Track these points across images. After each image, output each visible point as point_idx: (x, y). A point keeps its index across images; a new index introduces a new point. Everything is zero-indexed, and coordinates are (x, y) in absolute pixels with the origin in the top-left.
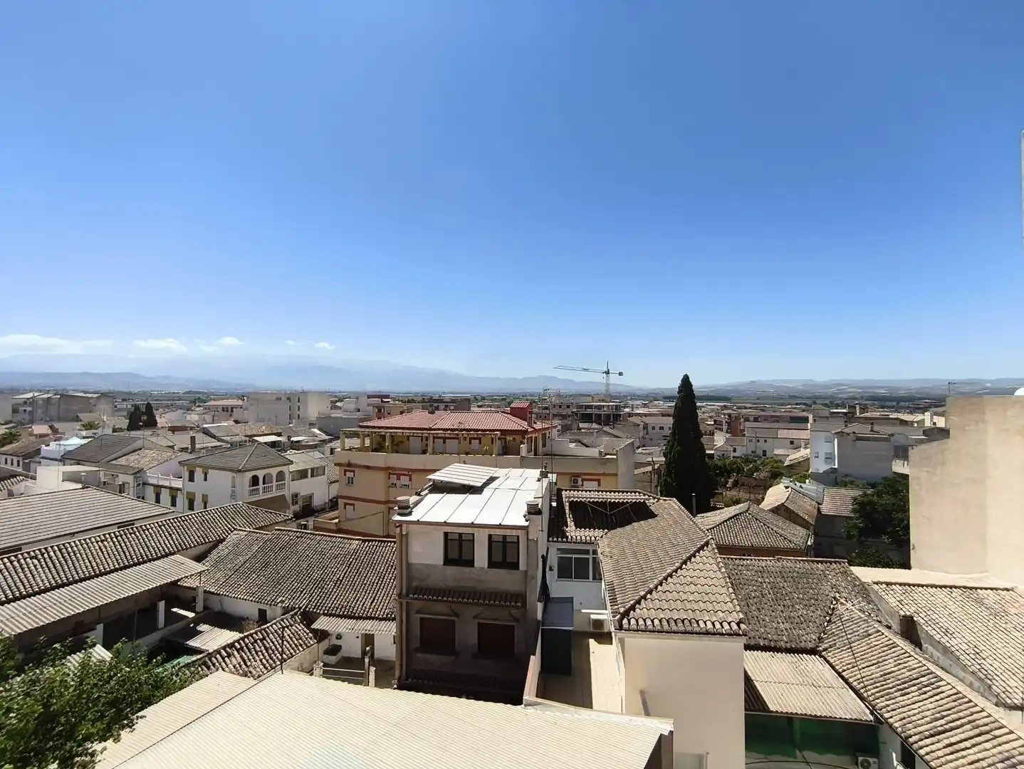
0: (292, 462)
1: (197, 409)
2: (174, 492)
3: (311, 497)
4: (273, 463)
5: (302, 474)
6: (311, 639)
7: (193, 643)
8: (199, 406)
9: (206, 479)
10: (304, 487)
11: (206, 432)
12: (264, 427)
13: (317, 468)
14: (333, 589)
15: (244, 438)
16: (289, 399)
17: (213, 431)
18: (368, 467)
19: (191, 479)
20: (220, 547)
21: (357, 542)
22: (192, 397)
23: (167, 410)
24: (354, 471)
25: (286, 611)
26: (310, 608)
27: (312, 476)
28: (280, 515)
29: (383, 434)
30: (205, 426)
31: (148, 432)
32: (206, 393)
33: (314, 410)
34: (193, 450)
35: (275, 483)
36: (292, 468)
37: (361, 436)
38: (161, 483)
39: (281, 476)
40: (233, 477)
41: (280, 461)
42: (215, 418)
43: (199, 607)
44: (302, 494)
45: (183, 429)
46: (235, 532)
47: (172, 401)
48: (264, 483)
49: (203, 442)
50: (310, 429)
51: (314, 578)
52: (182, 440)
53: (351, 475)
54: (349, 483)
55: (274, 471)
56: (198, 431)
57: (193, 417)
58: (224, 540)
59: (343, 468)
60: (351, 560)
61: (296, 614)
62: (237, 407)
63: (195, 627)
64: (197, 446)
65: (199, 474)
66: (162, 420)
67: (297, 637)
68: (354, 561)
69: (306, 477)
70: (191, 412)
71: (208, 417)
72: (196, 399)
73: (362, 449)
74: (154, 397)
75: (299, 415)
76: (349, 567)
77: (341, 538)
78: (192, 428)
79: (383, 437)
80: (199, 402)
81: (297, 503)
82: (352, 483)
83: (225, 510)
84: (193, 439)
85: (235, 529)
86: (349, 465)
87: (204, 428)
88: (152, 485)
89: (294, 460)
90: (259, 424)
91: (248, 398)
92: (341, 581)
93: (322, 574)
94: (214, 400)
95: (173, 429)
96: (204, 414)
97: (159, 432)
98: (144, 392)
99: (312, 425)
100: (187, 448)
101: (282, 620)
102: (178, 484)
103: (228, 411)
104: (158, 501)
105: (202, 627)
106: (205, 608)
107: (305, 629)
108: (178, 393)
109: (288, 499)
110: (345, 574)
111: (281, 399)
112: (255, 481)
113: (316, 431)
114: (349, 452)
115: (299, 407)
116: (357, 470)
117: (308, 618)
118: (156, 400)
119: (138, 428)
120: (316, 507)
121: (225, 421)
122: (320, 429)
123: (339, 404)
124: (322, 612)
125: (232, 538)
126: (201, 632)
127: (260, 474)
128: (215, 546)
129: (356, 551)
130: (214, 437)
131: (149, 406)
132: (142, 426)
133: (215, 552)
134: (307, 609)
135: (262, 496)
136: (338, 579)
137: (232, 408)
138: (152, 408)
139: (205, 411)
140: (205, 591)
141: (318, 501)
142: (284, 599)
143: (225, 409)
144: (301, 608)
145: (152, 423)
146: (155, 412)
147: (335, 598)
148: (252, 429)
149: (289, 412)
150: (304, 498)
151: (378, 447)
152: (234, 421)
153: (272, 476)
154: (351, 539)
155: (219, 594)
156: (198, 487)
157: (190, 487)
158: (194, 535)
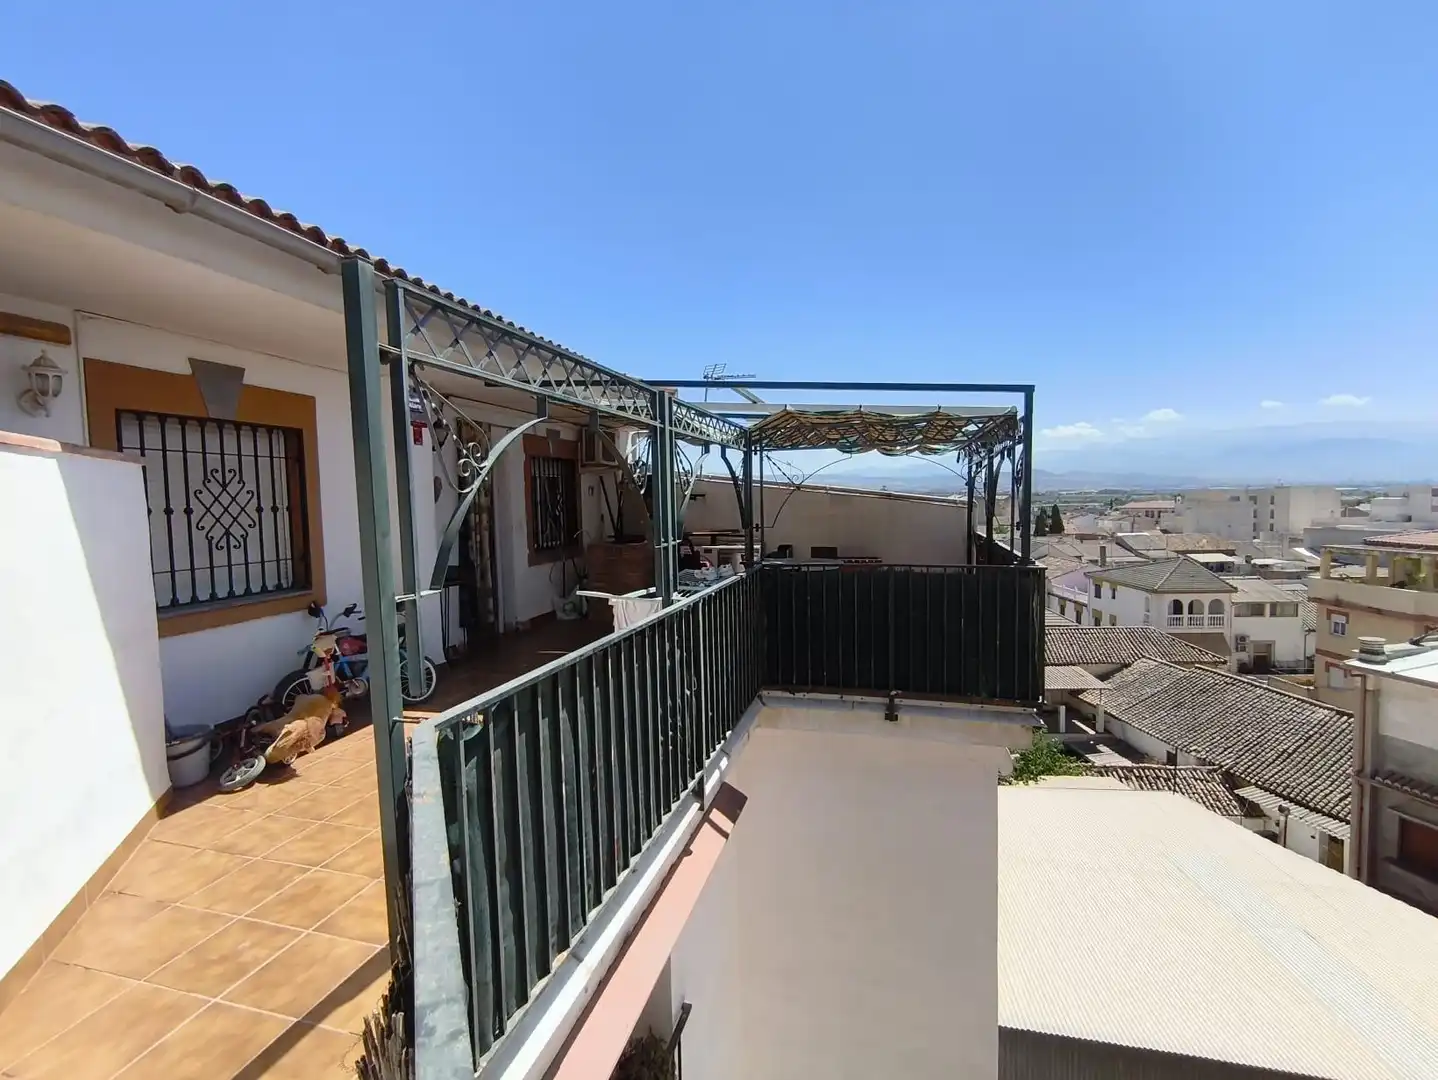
0: (1235, 590)
1: (1114, 513)
2: (1079, 606)
3: (1269, 646)
4: (1206, 587)
5: (1256, 610)
6: (1235, 807)
7: (1090, 757)
8: (1116, 510)
9: (1114, 597)
10: (1258, 630)
11: (1121, 543)
12: (1204, 541)
13: (1283, 604)
14: (1274, 760)
15: (1174, 555)
16: (1254, 499)
17: (1130, 543)
18: (1379, 612)
19: (1098, 595)
20: (1125, 671)
21: (1326, 712)
22: (1109, 498)
23: (1075, 514)
24: (1346, 615)
25: (1203, 762)
26: (1238, 770)
27: (1273, 614)
28: (1207, 653)
29: (1415, 557)
30: (1119, 534)
31: (1053, 539)
32: (1126, 492)
33: (1301, 517)
34: (1104, 563)
35: (1206, 615)
36: (1237, 598)
37: (1369, 560)
38: (1066, 595)
39: (1216, 607)
40: (1147, 598)
41: (1217, 586)
42: (1136, 526)
43: (1100, 726)
44: (1252, 639)
45: (1093, 537)
46: (1144, 660)
47: (1084, 504)
48: (1190, 612)
49: (1115, 554)
50: (1290, 547)
51: (1247, 738)
52: (1091, 550)
53: (1342, 619)
54: (1336, 631)
55: (1206, 599)
56: (1110, 541)
57: (1106, 525)
58: (1129, 665)
59: (1325, 608)
60: (1311, 733)
61: (1215, 771)
62: (1166, 511)
63: (1095, 745)
64: (1108, 559)
65: (1106, 589)
66: (1069, 526)
67: (1215, 797)
68: (1318, 735)
69: (1261, 614)
70: (1103, 517)
71: (1126, 524)
72: (1113, 501)
73: (1371, 580)
74: (1064, 498)
75: (1272, 525)
76: (1306, 741)
77: (1298, 699)
78: (1104, 537)
79: (1417, 563)
80: (1117, 504)
81: (1243, 649)
82: (1343, 634)
83: (1132, 632)
84: (1103, 549)
85: (1144, 657)
86: (1338, 602)
87: (1118, 538)
88: (1057, 596)
89: (1239, 588)
90: (1197, 536)
91: (1183, 497)
92: (1290, 755)
93: (1259, 737)
94: (1135, 501)
95: (1082, 538)
96: (1119, 520)
97: (1065, 539)
98: (1051, 492)
99: (1295, 541)
100: (1097, 561)
101: (1195, 770)
102: (1083, 599)
103: (1153, 516)
104: (1063, 612)
105: (1101, 747)
106: (1106, 731)
107: (1227, 793)
108: (1091, 493)
109: (1228, 639)
110: (1299, 747)
111: (1238, 499)
112: (1177, 607)
113: (1302, 551)
114: (1340, 582)
115: (1272, 512)
116: (1353, 614)
117: (1232, 781)
118: (1065, 502)
119: (1044, 534)
120: (1278, 662)
121: (1147, 529)
122: (1312, 549)
123: (1362, 507)
124: (1253, 781)
125: (1139, 665)
126: (1100, 752)
127: (1185, 600)
128: (1119, 670)
129: (1322, 724)
130: (1130, 549)
131: (1055, 509)
132: (1048, 532)
133: (1118, 675)
134: (1232, 771)
135: (1185, 629)
136: (1285, 751)
137: (1160, 512)
138: (1058, 511)
139: (1121, 516)
140: (1106, 712)
141: (1283, 653)
142: (1200, 749)
143: (1149, 513)
144: (1222, 767)
145: (1057, 528)
146: (1062, 516)
147: (1276, 773)
148: (1185, 543)
149: (1254, 520)
150: (1257, 644)
151: (1405, 581)
152: (1162, 531)
153: (1202, 605)
154: (1316, 705)
155: (1120, 720)
156: (1105, 604)
157: (1097, 604)
158: (1097, 652)
